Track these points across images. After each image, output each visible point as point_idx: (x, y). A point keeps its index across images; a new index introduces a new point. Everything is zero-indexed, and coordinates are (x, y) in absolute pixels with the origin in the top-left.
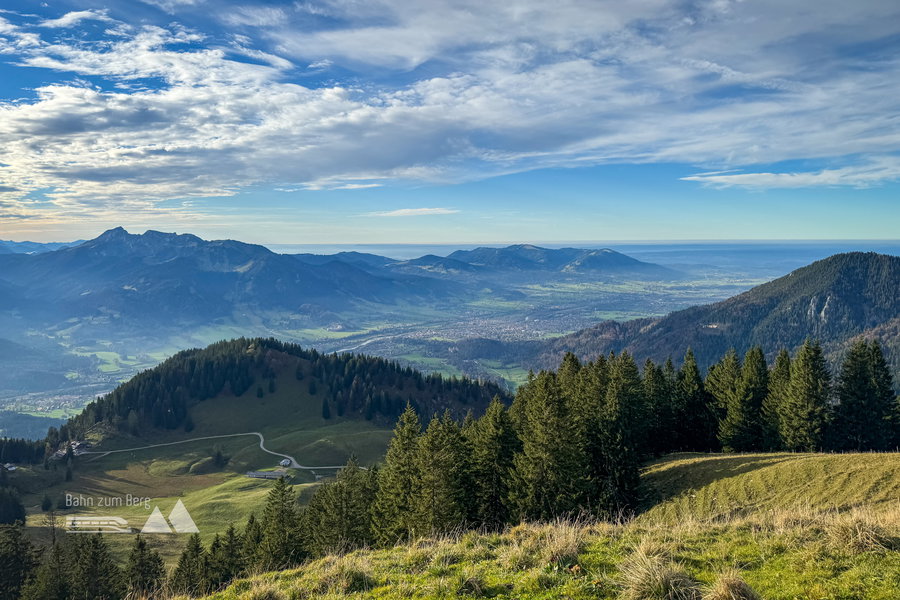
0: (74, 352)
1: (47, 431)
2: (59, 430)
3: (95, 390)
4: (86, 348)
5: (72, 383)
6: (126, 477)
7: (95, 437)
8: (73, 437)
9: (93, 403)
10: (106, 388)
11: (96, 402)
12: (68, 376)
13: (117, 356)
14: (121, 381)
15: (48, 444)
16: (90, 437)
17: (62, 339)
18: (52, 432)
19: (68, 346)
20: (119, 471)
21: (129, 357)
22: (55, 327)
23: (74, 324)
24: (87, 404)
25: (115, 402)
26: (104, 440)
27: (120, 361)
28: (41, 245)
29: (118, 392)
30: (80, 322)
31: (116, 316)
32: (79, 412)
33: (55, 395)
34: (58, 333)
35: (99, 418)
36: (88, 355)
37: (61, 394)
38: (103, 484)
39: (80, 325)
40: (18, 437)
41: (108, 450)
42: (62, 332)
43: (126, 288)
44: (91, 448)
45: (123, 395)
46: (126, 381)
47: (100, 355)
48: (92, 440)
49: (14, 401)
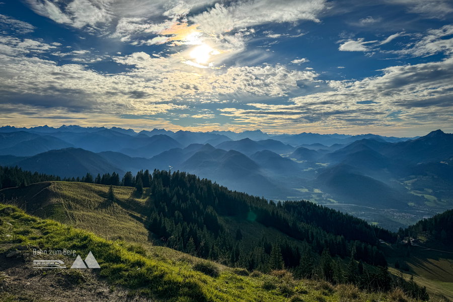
0: (412, 193)
1: (398, 229)
2: (404, 229)
3: (423, 214)
4: (419, 192)
5: (411, 208)
6: (438, 265)
7: (422, 239)
8: (411, 235)
9: (422, 221)
10: (428, 214)
11: (423, 220)
12: (409, 204)
13: (436, 199)
14: (438, 213)
15: (399, 236)
16: (420, 238)
17: (407, 185)
18: (401, 230)
19: (410, 189)
20: (434, 261)
21: (442, 200)
22: (404, 179)
23: (413, 179)
24: (418, 220)
25: (433, 222)
26: (427, 242)
27: (437, 201)
28: (398, 139)
29: (435, 218)
30: (416, 178)
31: (436, 177)
32: (415, 224)
33: (402, 212)
34: (406, 182)
35: (424, 229)
36: (420, 195)
37: (405, 213)
38: (425, 264)
39: (416, 179)
40: (385, 228)
41: (429, 248)
42: (407, 181)
43: (442, 162)
44: (420, 244)
45: (438, 220)
46: (440, 213)
47: (426, 196)
48: (421, 240)
49: (384, 211)
